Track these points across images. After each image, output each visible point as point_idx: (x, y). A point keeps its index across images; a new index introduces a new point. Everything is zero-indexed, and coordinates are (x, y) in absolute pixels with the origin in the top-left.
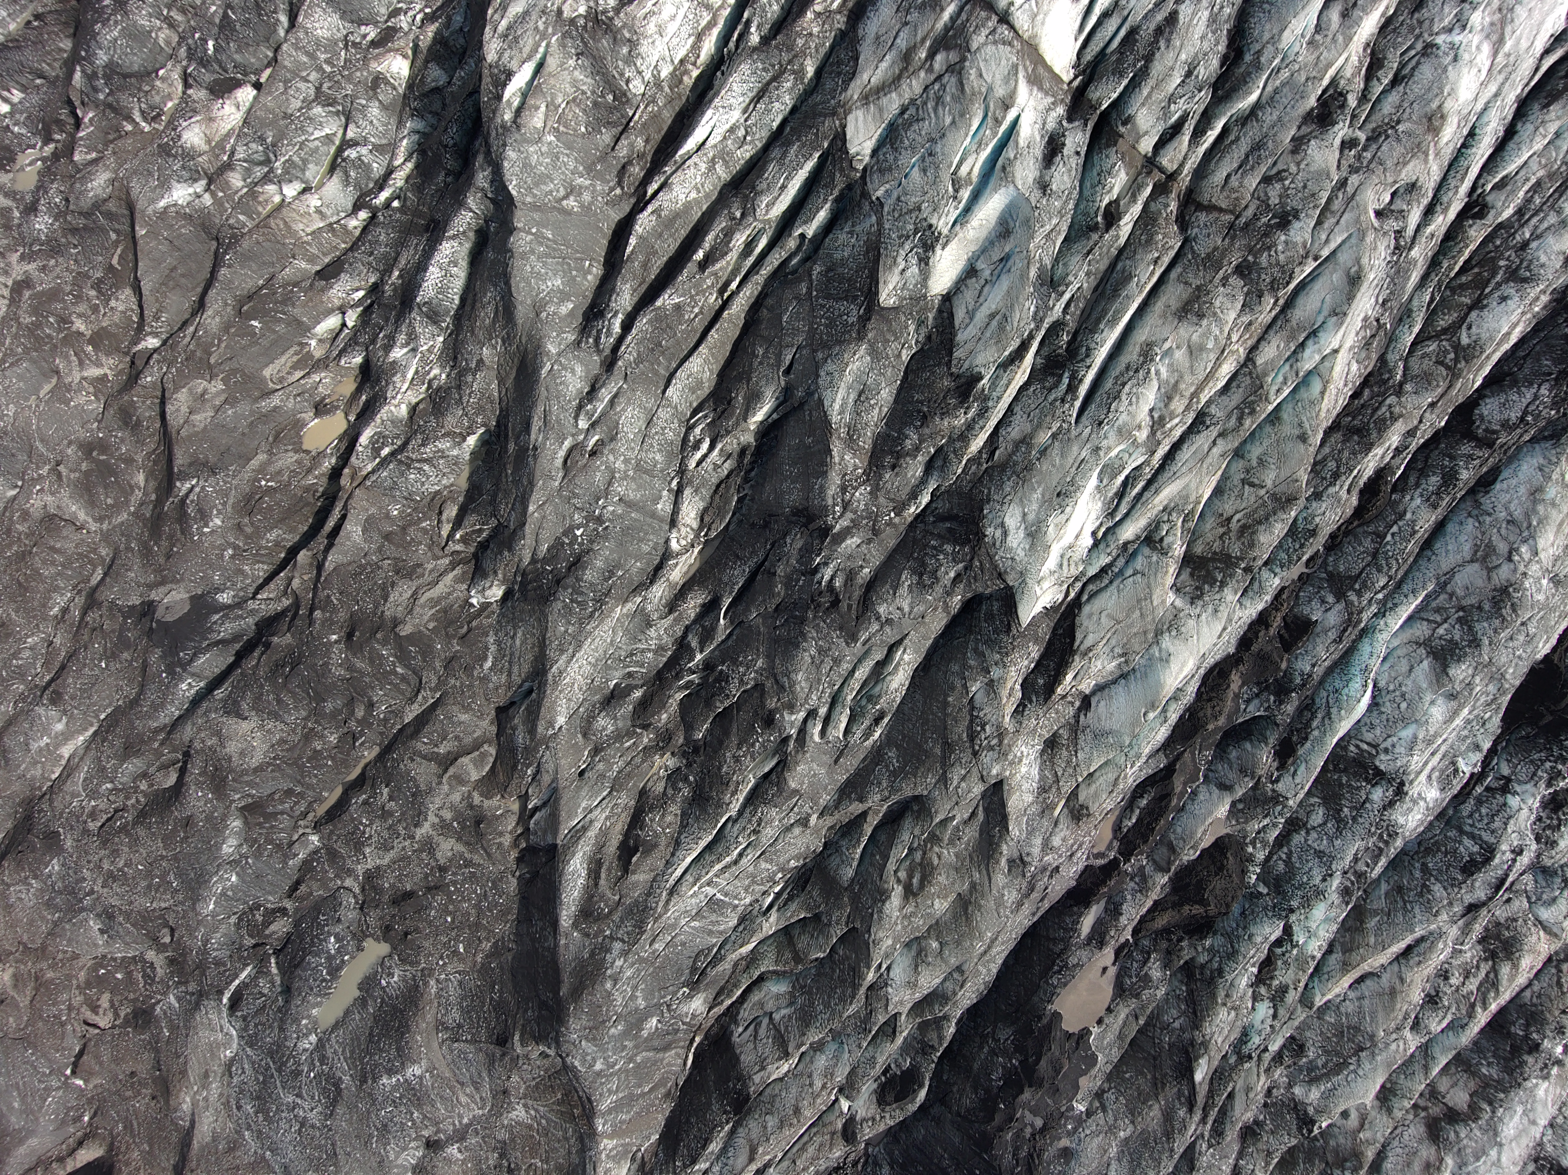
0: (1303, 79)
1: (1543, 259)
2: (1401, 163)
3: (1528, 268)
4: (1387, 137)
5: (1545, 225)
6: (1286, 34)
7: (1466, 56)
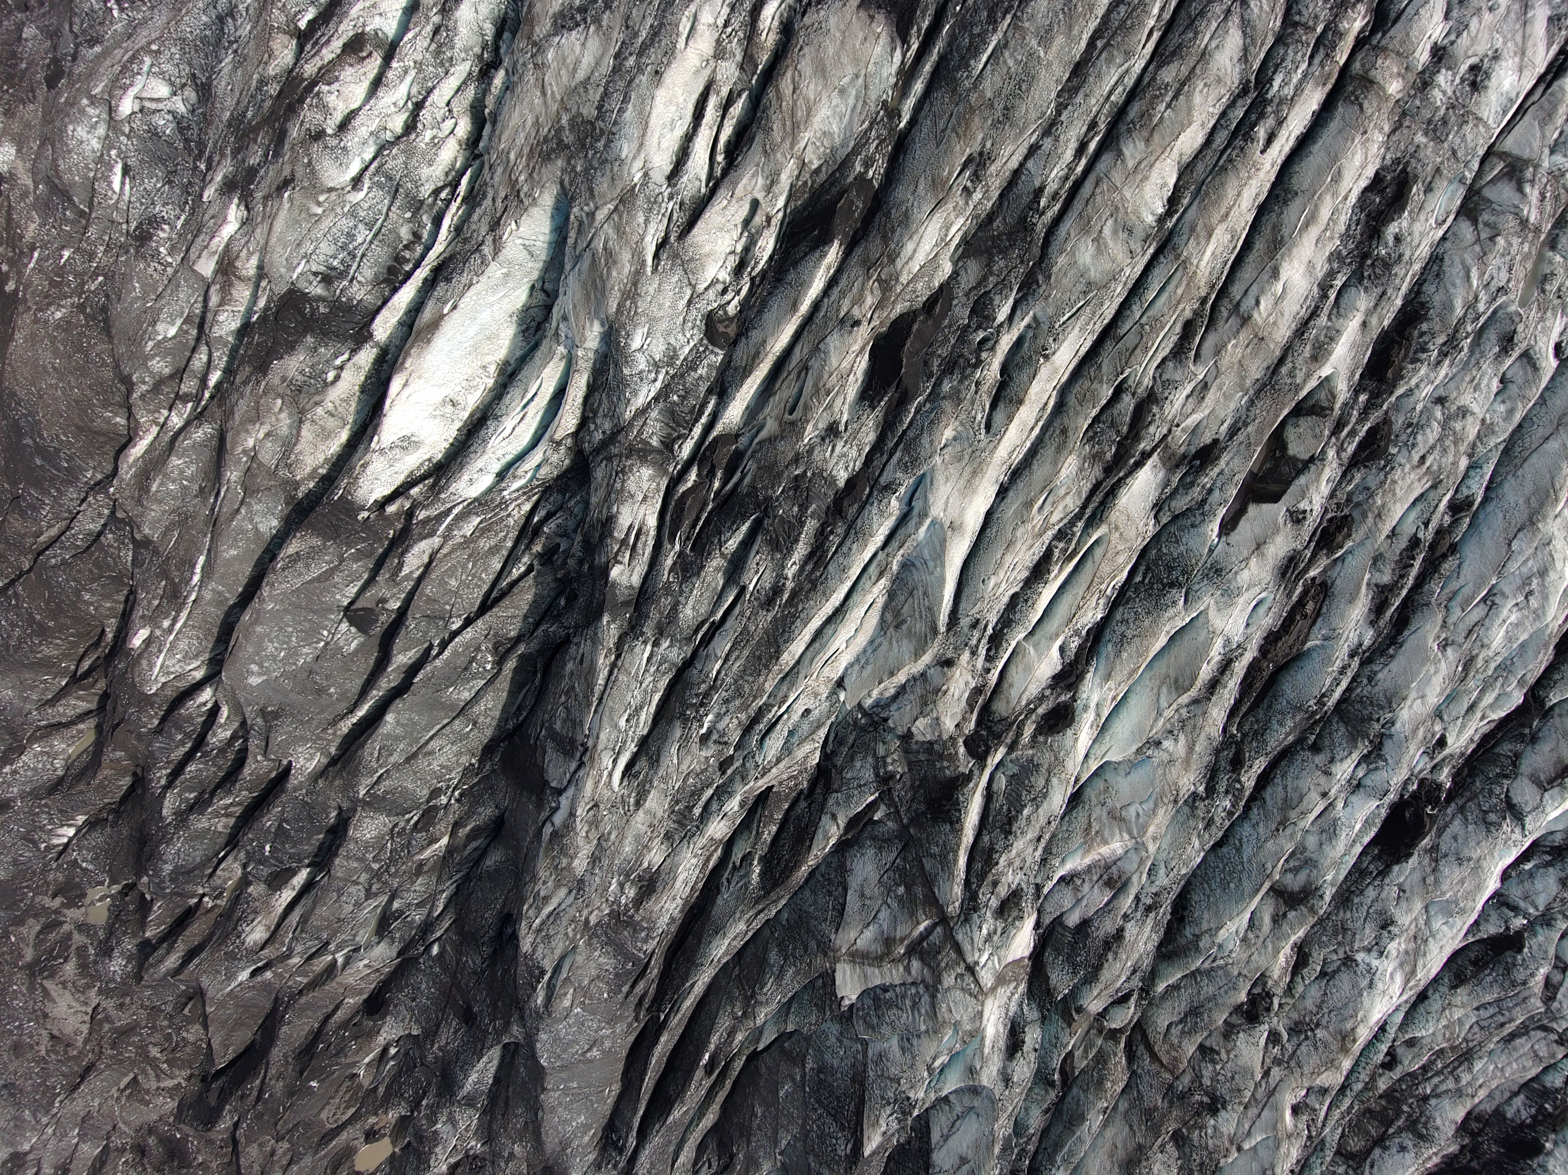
0: (1236, 973)
1: (1439, 1122)
2: (1316, 1073)
3: (1425, 1125)
4: (1307, 1038)
5: (1443, 1087)
6: (1222, 932)
7: (1380, 986)
